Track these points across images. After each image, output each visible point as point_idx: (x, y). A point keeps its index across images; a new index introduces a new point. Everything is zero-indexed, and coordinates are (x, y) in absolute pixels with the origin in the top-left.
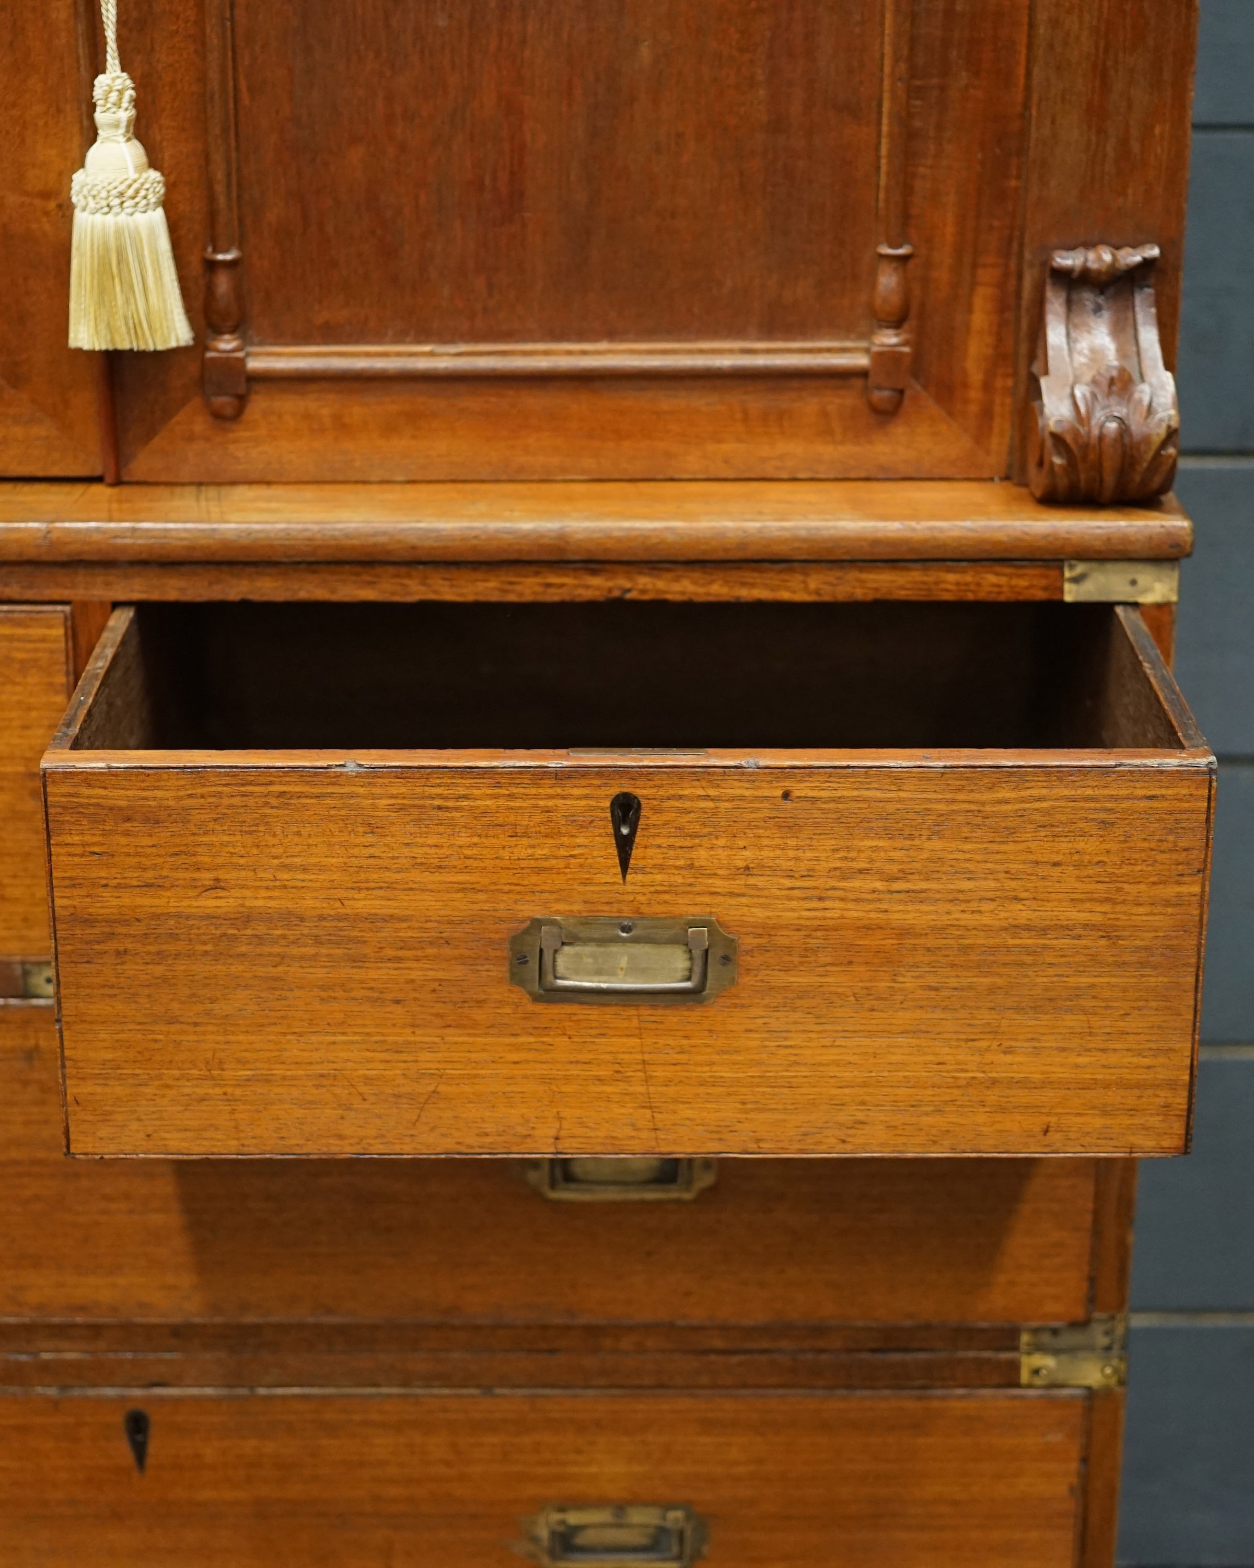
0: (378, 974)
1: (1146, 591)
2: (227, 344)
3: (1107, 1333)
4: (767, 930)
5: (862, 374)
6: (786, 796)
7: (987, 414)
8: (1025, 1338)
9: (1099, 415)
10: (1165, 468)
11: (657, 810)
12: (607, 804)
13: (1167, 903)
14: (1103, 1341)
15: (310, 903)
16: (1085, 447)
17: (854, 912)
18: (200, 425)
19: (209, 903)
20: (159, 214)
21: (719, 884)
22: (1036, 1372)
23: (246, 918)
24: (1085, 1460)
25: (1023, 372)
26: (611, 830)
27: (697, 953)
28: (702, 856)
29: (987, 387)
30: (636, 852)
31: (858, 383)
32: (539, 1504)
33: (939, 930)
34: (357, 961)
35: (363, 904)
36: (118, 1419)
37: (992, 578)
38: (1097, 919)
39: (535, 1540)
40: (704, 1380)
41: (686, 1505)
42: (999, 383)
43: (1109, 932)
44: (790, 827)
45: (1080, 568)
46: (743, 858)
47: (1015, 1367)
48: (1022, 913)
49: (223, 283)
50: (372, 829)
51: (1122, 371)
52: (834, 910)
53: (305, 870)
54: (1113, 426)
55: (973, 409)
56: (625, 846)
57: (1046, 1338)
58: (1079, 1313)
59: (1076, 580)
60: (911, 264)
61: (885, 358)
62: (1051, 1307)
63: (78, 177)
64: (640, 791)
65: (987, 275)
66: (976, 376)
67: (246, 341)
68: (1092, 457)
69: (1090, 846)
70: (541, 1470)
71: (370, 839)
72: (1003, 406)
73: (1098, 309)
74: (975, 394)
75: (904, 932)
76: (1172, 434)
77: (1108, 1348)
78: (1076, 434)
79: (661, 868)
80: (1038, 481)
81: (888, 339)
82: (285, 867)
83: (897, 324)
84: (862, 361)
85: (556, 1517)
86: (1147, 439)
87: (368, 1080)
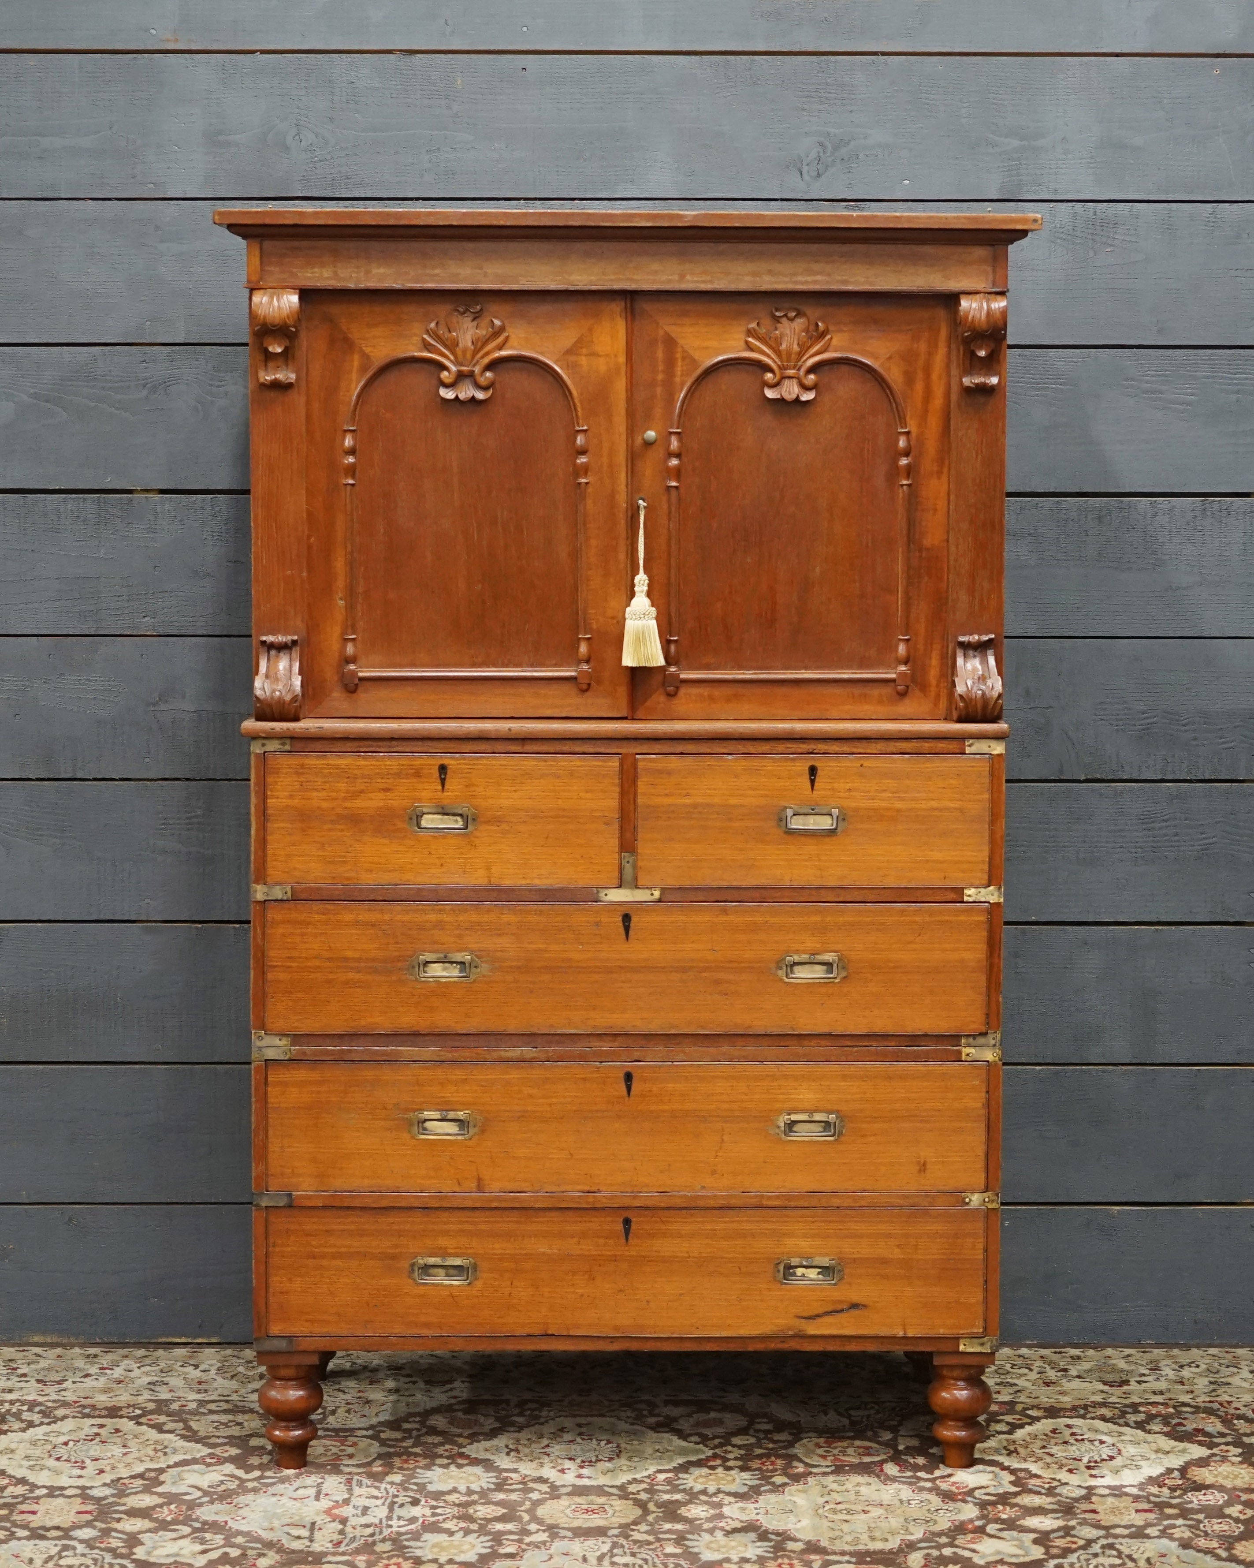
0: (737, 824)
1: (994, 750)
2: (673, 669)
3: (994, 1039)
4: (856, 810)
5: (893, 680)
6: (861, 766)
7: (938, 696)
8: (963, 1041)
9: (975, 689)
10: (998, 708)
11: (823, 770)
12: (807, 768)
13: (980, 801)
14: (993, 1042)
15: (717, 800)
16: (971, 699)
17: (883, 804)
18: (662, 698)
19: (685, 801)
20: (654, 622)
21: (841, 795)
22: (968, 1055)
23: (695, 806)
24: (988, 1092)
25: (950, 679)
26: (808, 776)
27: (835, 817)
28: (836, 785)
29: (938, 686)
30: (816, 784)
31: (892, 684)
32: (780, 1112)
33: (910, 810)
34: (730, 820)
35: (733, 801)
36: (622, 1075)
37: (941, 745)
38: (957, 806)
39: (779, 1127)
40: (843, 1058)
41: (837, 1112)
42: (942, 685)
43: (961, 810)
44: (861, 775)
45: (971, 741)
46: (848, 786)
47: (960, 1052)
48: (934, 804)
49: (673, 648)
50: (736, 776)
51: (983, 675)
52: (877, 804)
53: (715, 789)
54: (979, 692)
55: (933, 694)
56: (812, 782)
57: (971, 1040)
58: (983, 1029)
59: (970, 746)
60: (910, 642)
61: (902, 675)
62: (973, 1026)
63: (628, 609)
64: (817, 764)
65: (937, 647)
66: (934, 682)
67: (680, 670)
68: (973, 703)
69: (954, 782)
70: (781, 1096)
71: (735, 780)
72: (944, 693)
73: (975, 657)
74: (933, 689)
75: (899, 811)
76: (1000, 696)
77: (994, 1045)
78: (967, 695)
79: (824, 789)
80: (955, 715)
81: (903, 668)
82: (709, 789)
83: (906, 663)
84: (894, 676)
85: (786, 1117)
86: (992, 698)
87: (733, 860)
